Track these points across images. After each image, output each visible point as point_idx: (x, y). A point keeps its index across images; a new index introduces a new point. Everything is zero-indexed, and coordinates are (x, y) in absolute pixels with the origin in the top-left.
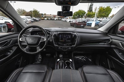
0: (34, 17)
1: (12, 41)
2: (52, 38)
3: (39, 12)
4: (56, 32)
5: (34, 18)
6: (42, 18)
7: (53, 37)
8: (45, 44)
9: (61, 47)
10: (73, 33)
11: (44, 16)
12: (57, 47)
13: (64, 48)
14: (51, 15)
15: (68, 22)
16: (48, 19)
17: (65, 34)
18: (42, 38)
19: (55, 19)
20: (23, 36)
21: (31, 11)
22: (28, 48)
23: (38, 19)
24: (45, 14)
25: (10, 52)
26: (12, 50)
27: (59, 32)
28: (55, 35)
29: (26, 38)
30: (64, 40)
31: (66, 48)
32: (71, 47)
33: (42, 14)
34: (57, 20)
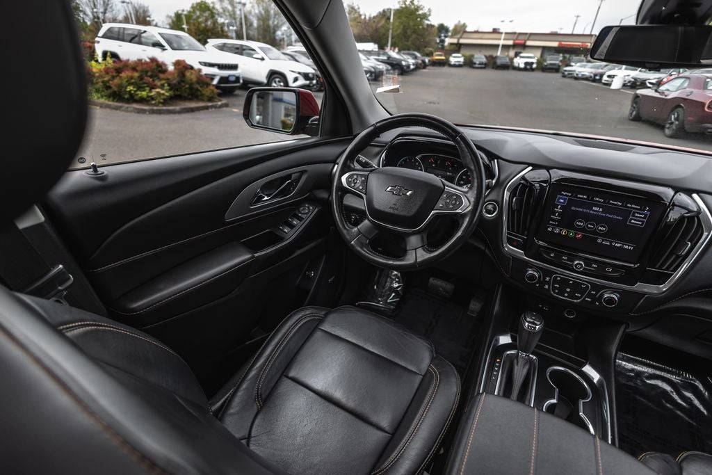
0: (394, 46)
1: (304, 178)
2: (499, 203)
3: (425, 16)
4: (536, 167)
5: (394, 54)
6: (438, 56)
7: (506, 194)
8: (459, 234)
9: (547, 273)
10: (683, 198)
11: (448, 41)
12: (517, 260)
13: (564, 282)
14: (495, 31)
15: (616, 84)
16: (469, 63)
17: (600, 194)
18: (450, 195)
19: (520, 62)
20: (357, 166)
21: (384, 15)
22: (369, 230)
23: (411, 61)
24: (460, 30)
25: (292, 226)
26: (300, 219)
27: (557, 174)
28: (524, 188)
29: (367, 177)
30: (583, 230)
31: (577, 287)
32: (623, 293)
33: (442, 28)
34: (528, 67)
